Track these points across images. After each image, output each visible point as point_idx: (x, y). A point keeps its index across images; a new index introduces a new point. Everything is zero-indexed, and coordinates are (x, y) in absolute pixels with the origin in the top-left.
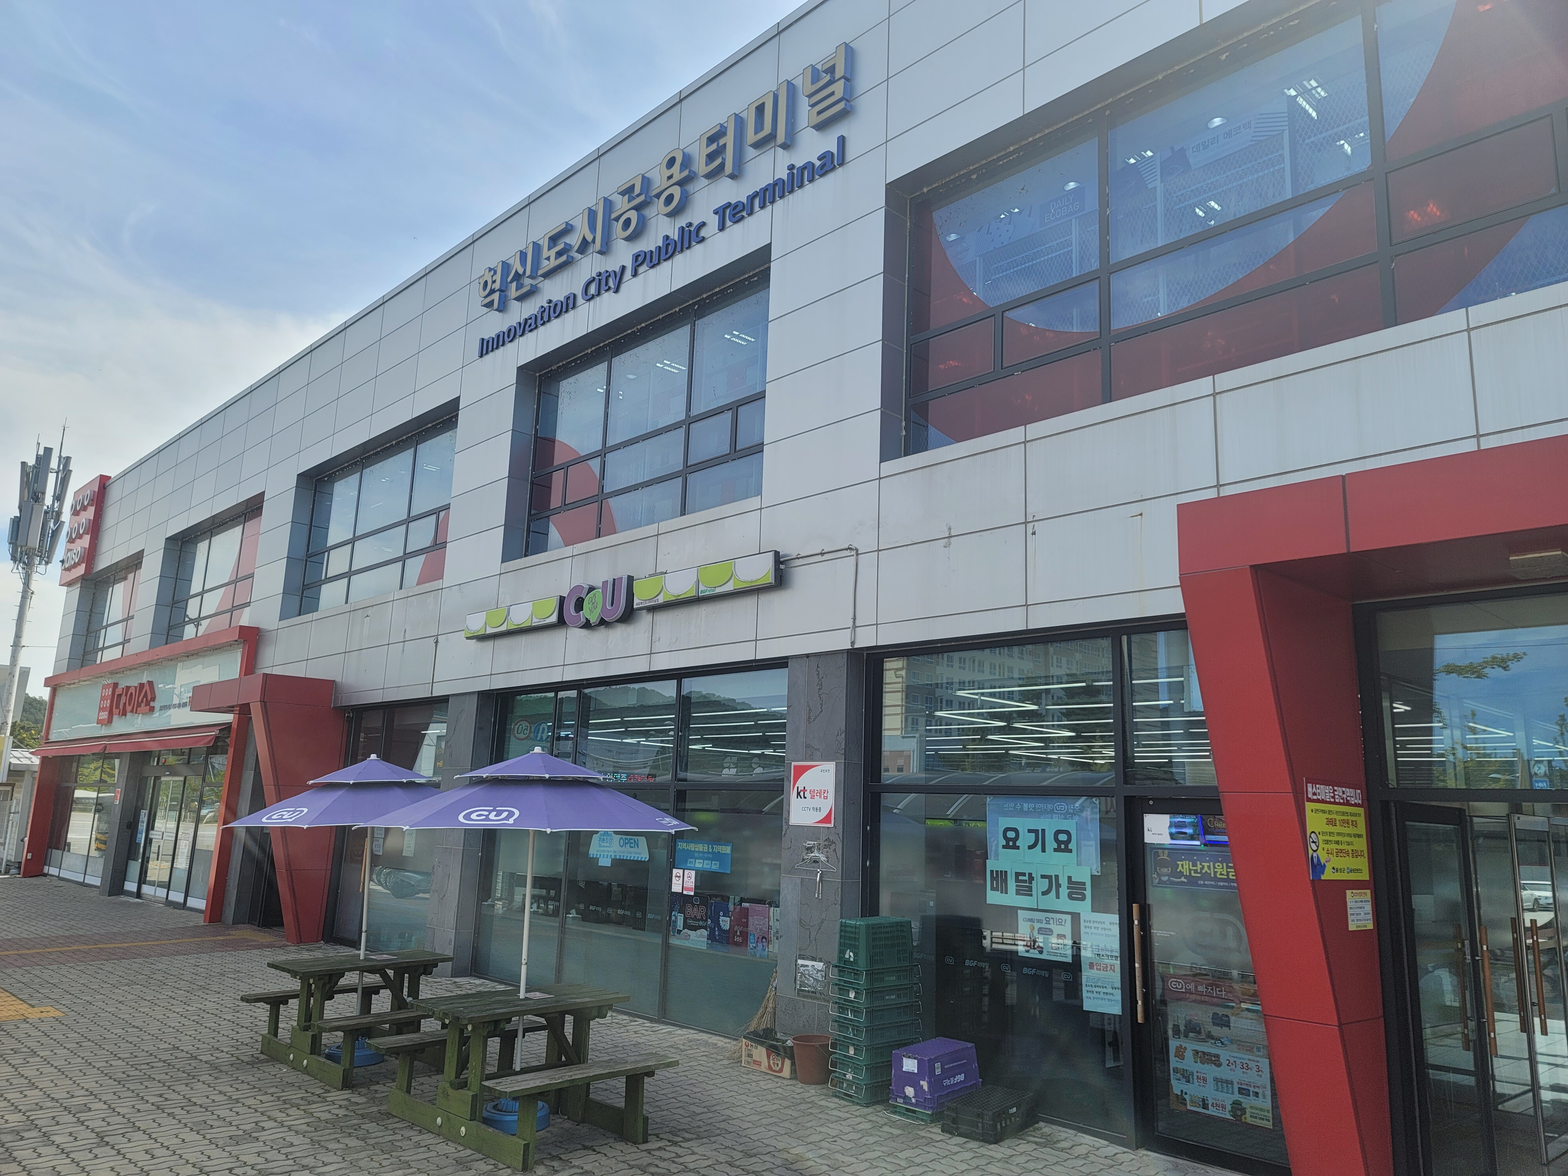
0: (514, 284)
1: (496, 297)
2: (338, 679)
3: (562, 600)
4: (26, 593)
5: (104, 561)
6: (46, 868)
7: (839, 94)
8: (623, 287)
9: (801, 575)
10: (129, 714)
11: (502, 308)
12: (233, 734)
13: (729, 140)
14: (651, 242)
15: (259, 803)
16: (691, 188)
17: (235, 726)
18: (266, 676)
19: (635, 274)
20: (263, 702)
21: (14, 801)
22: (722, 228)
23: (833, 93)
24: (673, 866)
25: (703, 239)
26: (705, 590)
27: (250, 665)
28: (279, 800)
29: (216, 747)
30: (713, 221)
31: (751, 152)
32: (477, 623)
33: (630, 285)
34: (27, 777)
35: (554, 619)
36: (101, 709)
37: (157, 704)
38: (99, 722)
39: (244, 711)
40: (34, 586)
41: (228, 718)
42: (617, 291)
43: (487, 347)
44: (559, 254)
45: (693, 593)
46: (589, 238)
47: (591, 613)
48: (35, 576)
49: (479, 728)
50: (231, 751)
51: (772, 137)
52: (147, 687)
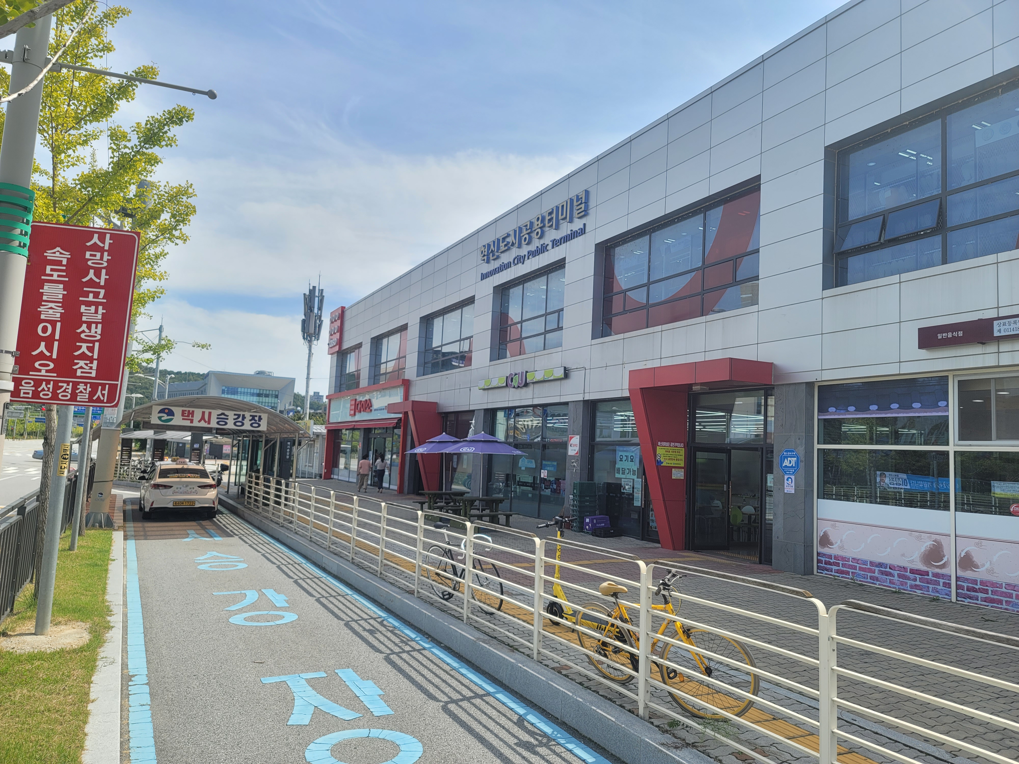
0: (491, 254)
1: (485, 258)
2: (438, 402)
3: (507, 377)
4: (310, 354)
5: (346, 346)
6: (332, 476)
7: (583, 209)
8: (525, 262)
9: (573, 375)
10: (362, 412)
11: (488, 262)
12: (403, 421)
13: (554, 215)
14: (532, 247)
15: (413, 447)
16: (544, 229)
17: (403, 419)
18: (413, 401)
19: (528, 258)
20: (413, 411)
21: (316, 448)
22: (553, 248)
23: (581, 208)
24: (541, 469)
25: (548, 250)
26: (546, 378)
27: (406, 396)
28: (420, 445)
29: (397, 426)
30: (551, 244)
31: (561, 222)
32: (482, 385)
33: (527, 262)
34: (320, 438)
35: (505, 384)
36: (351, 410)
37: (373, 408)
38: (350, 415)
39: (406, 414)
40: (313, 351)
41: (400, 416)
42: (523, 263)
43: (484, 276)
44: (505, 245)
45: (542, 379)
46: (514, 242)
47: (515, 383)
48: (313, 346)
49: (484, 422)
50: (402, 428)
51: (566, 218)
52: (368, 401)
